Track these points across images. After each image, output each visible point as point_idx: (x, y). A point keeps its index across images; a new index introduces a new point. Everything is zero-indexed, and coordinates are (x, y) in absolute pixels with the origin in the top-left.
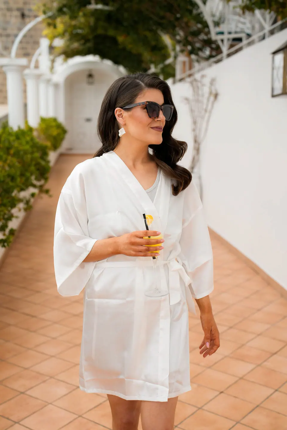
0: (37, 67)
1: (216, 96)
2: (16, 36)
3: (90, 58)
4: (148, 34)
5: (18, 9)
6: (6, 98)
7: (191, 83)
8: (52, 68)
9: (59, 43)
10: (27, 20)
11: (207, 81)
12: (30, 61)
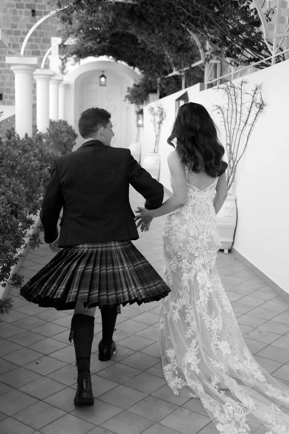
0: (47, 67)
1: (261, 106)
2: (25, 33)
3: (104, 58)
4: (174, 32)
5: (28, 6)
6: (13, 98)
7: (227, 90)
8: (63, 68)
9: (71, 41)
10: (37, 17)
11: (249, 88)
12: (40, 60)
